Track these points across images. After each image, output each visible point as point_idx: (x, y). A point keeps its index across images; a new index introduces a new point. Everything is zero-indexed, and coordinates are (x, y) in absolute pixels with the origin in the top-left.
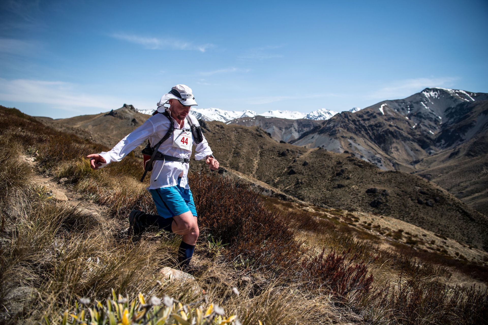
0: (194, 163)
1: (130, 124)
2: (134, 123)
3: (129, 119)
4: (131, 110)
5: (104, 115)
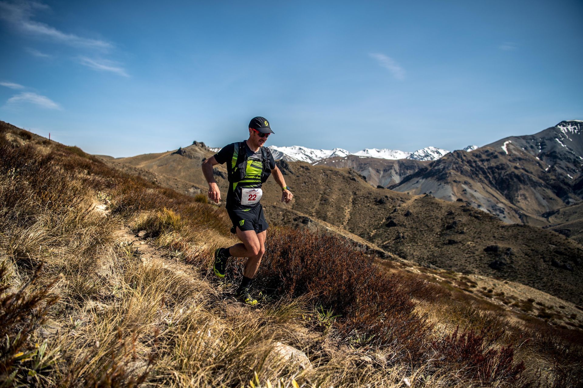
0: (274, 211)
3: (199, 158)
4: (201, 149)
5: (170, 153)
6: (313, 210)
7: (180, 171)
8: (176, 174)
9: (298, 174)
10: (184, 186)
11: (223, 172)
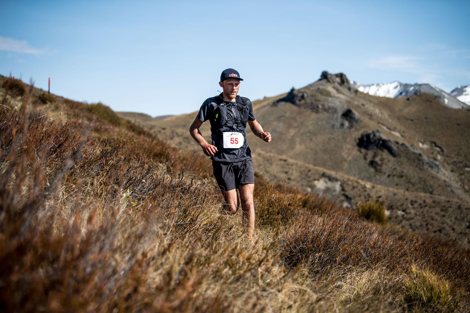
1: (338, 124)
2: (350, 122)
3: (335, 111)
4: (340, 88)
5: (271, 101)
7: (292, 141)
8: (285, 147)
10: (304, 176)
11: (392, 140)
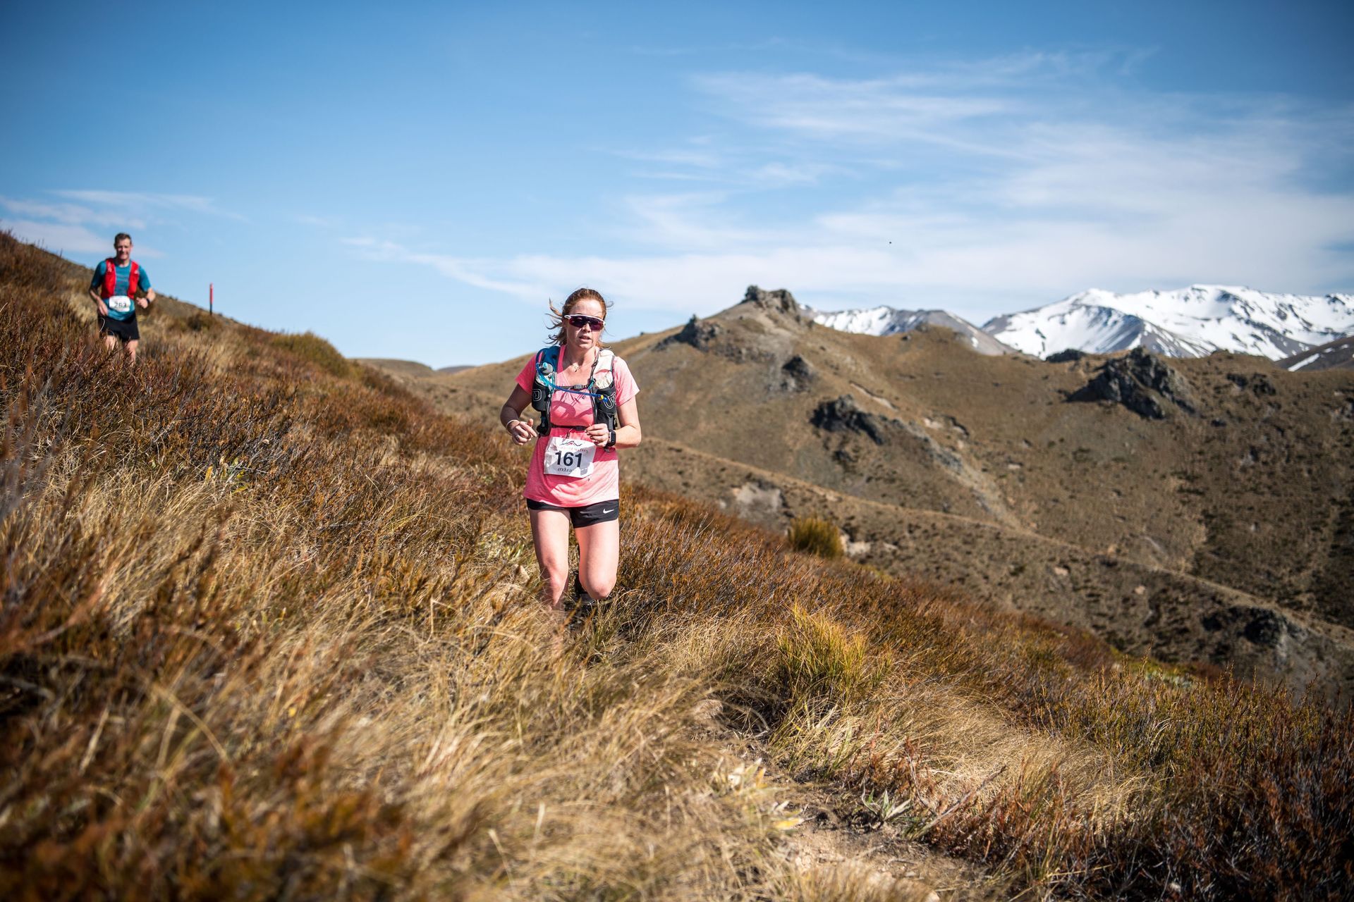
0: (1106, 582)
1: (776, 385)
2: (798, 380)
3: (771, 359)
4: (781, 317)
5: (654, 342)
6: (1303, 580)
7: (692, 415)
8: (678, 426)
9: (1217, 415)
10: (713, 479)
11: (874, 412)
